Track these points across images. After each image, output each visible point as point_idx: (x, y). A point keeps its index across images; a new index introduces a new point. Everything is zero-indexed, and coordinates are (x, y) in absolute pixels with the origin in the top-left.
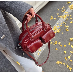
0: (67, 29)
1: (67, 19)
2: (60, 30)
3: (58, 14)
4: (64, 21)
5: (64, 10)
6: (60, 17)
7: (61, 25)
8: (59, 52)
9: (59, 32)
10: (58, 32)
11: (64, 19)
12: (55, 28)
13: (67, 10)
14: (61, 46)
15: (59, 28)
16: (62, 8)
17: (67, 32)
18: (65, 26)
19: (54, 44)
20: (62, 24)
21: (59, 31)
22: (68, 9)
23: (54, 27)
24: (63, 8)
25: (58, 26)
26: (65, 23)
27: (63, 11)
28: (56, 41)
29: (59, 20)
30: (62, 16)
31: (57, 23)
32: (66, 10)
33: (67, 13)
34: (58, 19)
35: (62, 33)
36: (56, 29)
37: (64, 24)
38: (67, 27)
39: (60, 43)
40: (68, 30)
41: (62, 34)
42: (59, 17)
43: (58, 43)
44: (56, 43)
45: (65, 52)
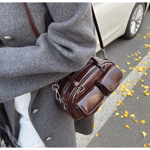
0: (147, 92)
1: (146, 74)
2: (133, 91)
3: (128, 63)
4: (140, 77)
5: (140, 58)
6: (133, 68)
7: (135, 84)
8: (132, 133)
9: (132, 95)
10: (129, 96)
11: (140, 73)
12: (125, 87)
13: (145, 58)
14: (136, 121)
15: (131, 88)
16: (136, 55)
17: (146, 97)
18: (142, 86)
19: (122, 117)
20: (136, 81)
21: (132, 93)
22: (147, 56)
23: (122, 86)
24: (138, 54)
25: (128, 85)
26: (143, 81)
27: (137, 59)
28: (126, 112)
29: (130, 74)
30: (137, 67)
31: (126, 78)
32: (143, 59)
33: (146, 63)
34: (129, 72)
35: (138, 98)
36: (126, 89)
37: (140, 82)
38: (147, 87)
39: (133, 116)
40: (147, 94)
41: (137, 100)
42: (130, 68)
43: (129, 115)
44: (126, 115)
45: (145, 134)
